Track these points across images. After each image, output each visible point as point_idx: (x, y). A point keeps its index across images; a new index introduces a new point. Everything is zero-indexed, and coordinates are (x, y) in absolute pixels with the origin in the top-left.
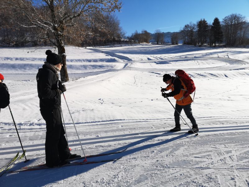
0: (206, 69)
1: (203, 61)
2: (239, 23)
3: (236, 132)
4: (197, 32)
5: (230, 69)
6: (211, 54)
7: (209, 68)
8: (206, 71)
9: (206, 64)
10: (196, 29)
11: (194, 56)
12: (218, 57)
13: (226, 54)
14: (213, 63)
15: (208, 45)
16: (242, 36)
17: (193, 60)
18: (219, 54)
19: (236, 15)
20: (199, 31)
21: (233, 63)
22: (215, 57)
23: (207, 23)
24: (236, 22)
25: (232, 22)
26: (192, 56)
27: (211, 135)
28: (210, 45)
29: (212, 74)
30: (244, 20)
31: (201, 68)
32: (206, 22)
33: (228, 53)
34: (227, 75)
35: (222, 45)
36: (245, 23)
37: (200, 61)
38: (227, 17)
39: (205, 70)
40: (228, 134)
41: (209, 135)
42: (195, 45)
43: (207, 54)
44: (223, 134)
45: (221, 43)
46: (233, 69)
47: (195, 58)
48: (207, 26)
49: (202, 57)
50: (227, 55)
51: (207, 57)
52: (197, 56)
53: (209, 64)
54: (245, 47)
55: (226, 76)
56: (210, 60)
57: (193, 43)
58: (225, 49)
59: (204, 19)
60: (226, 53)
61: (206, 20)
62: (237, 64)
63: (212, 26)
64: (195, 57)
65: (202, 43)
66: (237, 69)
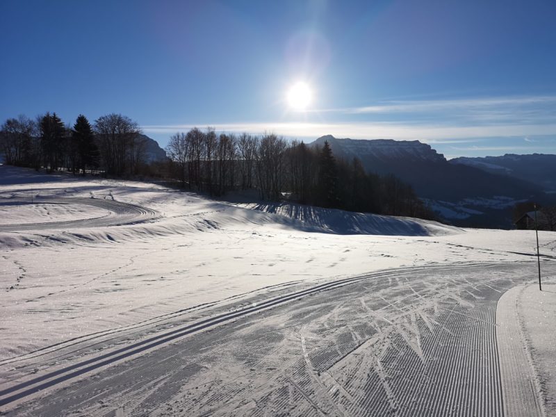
0: (66, 225)
1: (57, 207)
2: (128, 134)
3: (126, 362)
4: (40, 140)
5: (118, 223)
6: (76, 190)
7: (72, 222)
8: (66, 230)
9: (65, 212)
10: (37, 133)
11: (34, 195)
12: (92, 198)
13: (108, 193)
14: (81, 211)
15: (69, 171)
16: (135, 159)
17: (32, 203)
18: (93, 192)
19: (120, 118)
20: (44, 138)
21: (123, 210)
22: (85, 198)
23: (61, 124)
24: (122, 131)
25: (114, 130)
26: (31, 194)
27: (69, 388)
28: (73, 170)
29: (80, 236)
30: (136, 130)
31: (54, 223)
32: (59, 120)
33: (111, 191)
34: (112, 236)
35: (98, 172)
36: (137, 134)
37: (52, 207)
38: (103, 118)
39: (65, 227)
40: (109, 372)
41: (65, 389)
42: (37, 168)
43: (67, 190)
44: (98, 374)
45: (96, 169)
46: (123, 222)
47: (38, 200)
48: (63, 130)
49: (56, 198)
50: (110, 195)
51: (66, 197)
52: (43, 194)
53: (72, 213)
54: (142, 180)
55: (110, 238)
56: (76, 205)
57: (31, 164)
58: (104, 183)
59: (54, 115)
60: (108, 189)
61: (58, 116)
62: (131, 213)
63: (73, 131)
64: (38, 197)
65: (55, 166)
66: (131, 224)
